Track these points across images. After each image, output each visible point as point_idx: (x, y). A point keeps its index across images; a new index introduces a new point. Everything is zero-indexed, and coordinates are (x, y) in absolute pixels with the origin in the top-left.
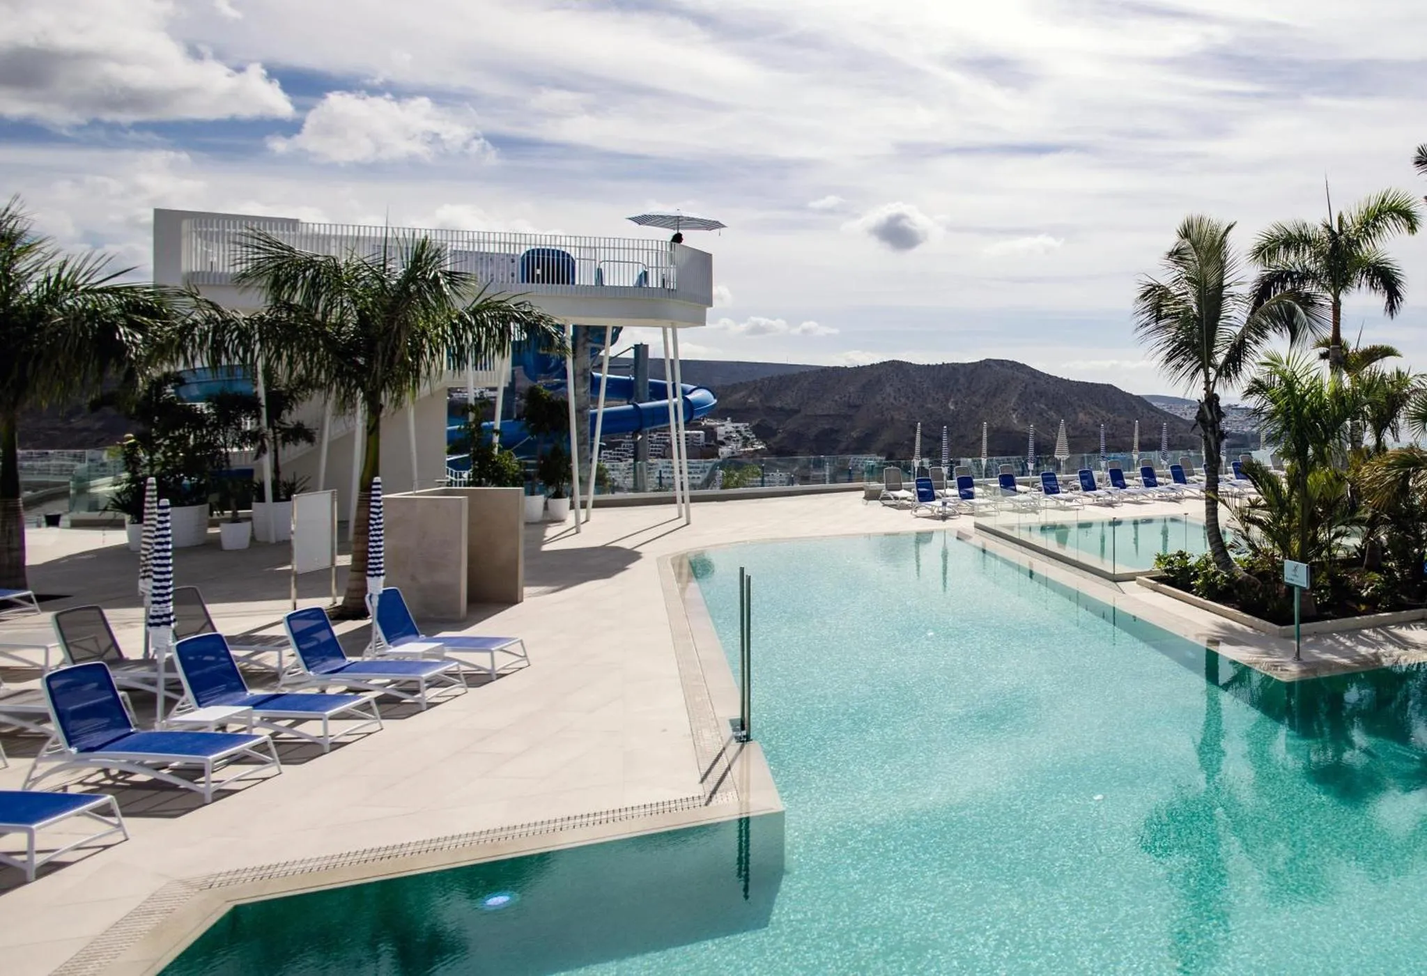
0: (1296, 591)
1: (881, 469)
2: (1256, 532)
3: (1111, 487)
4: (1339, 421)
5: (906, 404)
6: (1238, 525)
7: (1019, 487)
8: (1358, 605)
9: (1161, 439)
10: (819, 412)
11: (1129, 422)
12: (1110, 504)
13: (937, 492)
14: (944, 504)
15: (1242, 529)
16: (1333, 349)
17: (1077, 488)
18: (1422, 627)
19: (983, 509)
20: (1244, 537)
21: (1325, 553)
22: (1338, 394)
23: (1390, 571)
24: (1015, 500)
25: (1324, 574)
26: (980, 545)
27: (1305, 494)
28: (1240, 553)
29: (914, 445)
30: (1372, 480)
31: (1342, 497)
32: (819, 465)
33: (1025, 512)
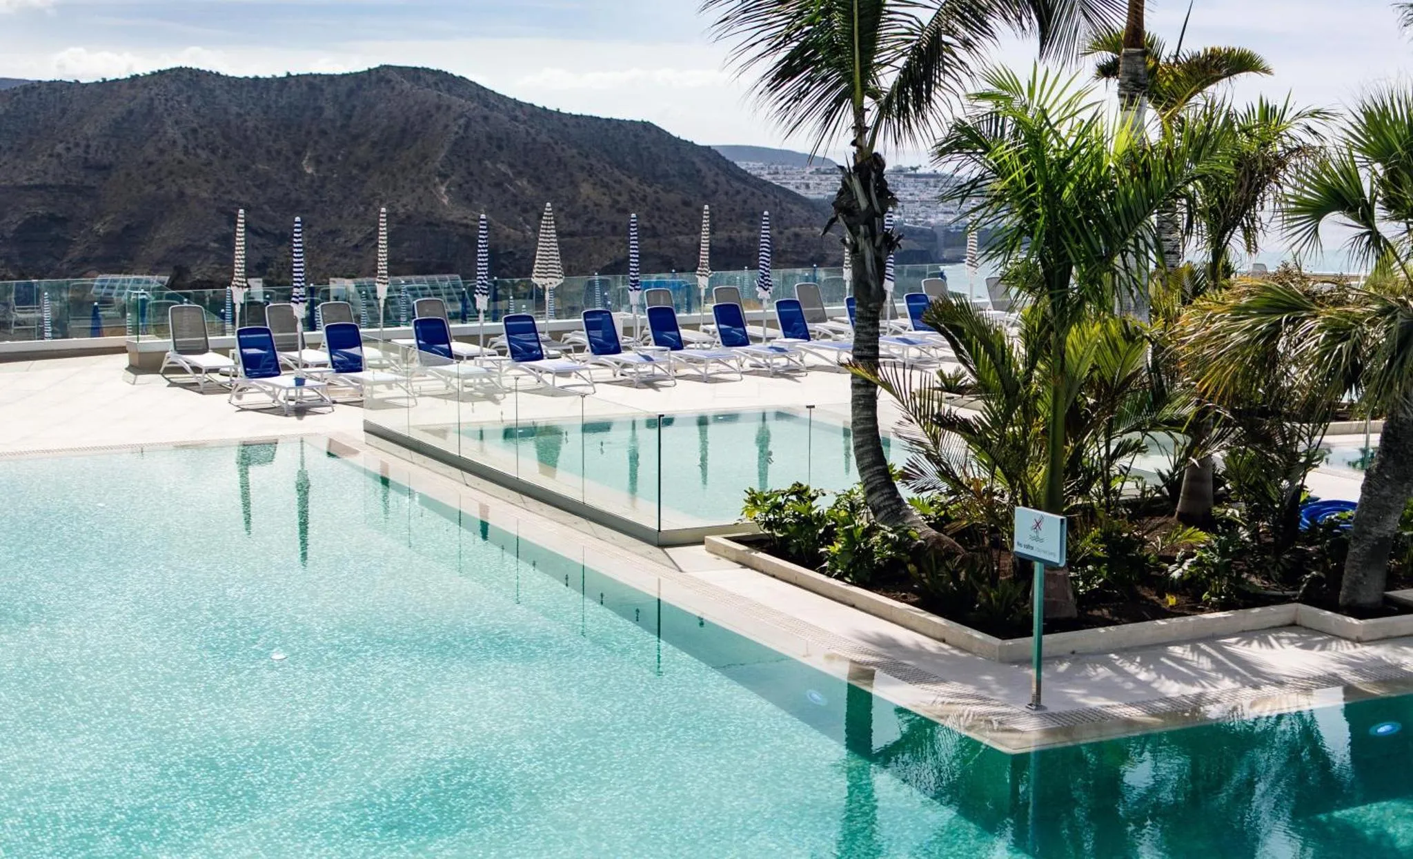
0: (1038, 569)
1: (161, 309)
2: (954, 446)
3: (653, 347)
4: (1134, 216)
5: (210, 164)
6: (916, 431)
7: (456, 347)
8: (1162, 596)
9: (756, 240)
10: (23, 180)
11: (686, 204)
12: (650, 383)
13: (283, 357)
14: (300, 382)
15: (927, 440)
16: (1126, 56)
17: (580, 349)
18: (1292, 642)
19: (382, 392)
20: (929, 456)
21: (1096, 488)
22: (1136, 158)
23: (1231, 524)
24: (450, 374)
25: (1095, 532)
26: (376, 468)
27: (1061, 369)
28: (923, 490)
29: (232, 249)
30: (1203, 340)
31: (1135, 375)
32: (28, 298)
33: (470, 398)
